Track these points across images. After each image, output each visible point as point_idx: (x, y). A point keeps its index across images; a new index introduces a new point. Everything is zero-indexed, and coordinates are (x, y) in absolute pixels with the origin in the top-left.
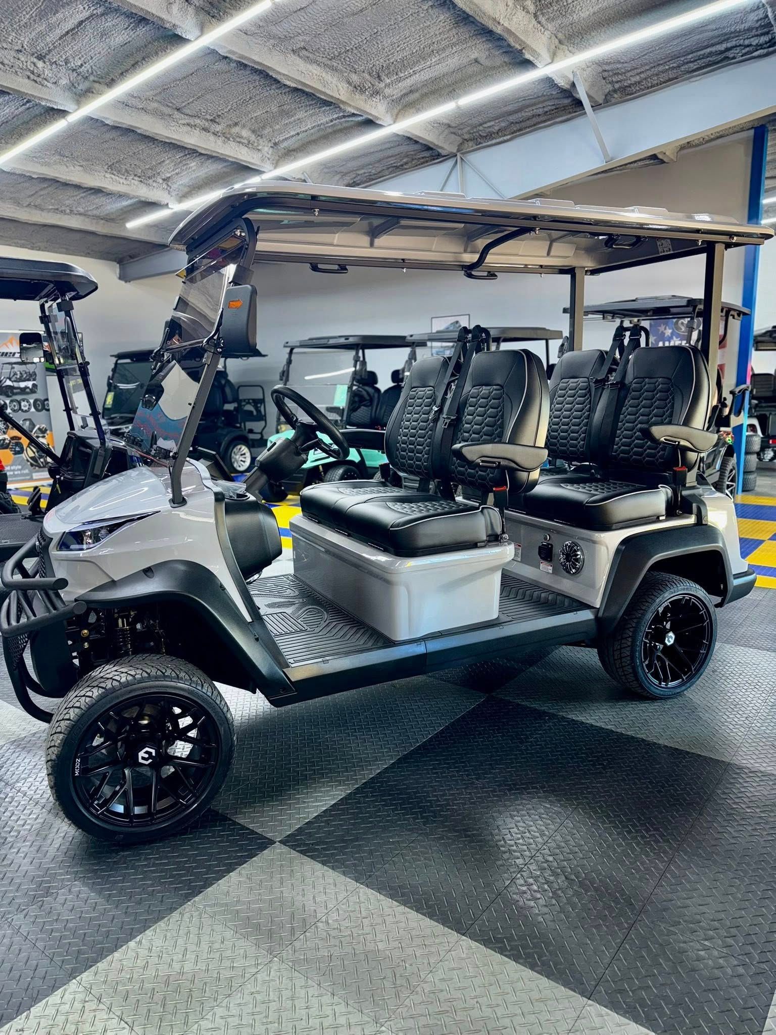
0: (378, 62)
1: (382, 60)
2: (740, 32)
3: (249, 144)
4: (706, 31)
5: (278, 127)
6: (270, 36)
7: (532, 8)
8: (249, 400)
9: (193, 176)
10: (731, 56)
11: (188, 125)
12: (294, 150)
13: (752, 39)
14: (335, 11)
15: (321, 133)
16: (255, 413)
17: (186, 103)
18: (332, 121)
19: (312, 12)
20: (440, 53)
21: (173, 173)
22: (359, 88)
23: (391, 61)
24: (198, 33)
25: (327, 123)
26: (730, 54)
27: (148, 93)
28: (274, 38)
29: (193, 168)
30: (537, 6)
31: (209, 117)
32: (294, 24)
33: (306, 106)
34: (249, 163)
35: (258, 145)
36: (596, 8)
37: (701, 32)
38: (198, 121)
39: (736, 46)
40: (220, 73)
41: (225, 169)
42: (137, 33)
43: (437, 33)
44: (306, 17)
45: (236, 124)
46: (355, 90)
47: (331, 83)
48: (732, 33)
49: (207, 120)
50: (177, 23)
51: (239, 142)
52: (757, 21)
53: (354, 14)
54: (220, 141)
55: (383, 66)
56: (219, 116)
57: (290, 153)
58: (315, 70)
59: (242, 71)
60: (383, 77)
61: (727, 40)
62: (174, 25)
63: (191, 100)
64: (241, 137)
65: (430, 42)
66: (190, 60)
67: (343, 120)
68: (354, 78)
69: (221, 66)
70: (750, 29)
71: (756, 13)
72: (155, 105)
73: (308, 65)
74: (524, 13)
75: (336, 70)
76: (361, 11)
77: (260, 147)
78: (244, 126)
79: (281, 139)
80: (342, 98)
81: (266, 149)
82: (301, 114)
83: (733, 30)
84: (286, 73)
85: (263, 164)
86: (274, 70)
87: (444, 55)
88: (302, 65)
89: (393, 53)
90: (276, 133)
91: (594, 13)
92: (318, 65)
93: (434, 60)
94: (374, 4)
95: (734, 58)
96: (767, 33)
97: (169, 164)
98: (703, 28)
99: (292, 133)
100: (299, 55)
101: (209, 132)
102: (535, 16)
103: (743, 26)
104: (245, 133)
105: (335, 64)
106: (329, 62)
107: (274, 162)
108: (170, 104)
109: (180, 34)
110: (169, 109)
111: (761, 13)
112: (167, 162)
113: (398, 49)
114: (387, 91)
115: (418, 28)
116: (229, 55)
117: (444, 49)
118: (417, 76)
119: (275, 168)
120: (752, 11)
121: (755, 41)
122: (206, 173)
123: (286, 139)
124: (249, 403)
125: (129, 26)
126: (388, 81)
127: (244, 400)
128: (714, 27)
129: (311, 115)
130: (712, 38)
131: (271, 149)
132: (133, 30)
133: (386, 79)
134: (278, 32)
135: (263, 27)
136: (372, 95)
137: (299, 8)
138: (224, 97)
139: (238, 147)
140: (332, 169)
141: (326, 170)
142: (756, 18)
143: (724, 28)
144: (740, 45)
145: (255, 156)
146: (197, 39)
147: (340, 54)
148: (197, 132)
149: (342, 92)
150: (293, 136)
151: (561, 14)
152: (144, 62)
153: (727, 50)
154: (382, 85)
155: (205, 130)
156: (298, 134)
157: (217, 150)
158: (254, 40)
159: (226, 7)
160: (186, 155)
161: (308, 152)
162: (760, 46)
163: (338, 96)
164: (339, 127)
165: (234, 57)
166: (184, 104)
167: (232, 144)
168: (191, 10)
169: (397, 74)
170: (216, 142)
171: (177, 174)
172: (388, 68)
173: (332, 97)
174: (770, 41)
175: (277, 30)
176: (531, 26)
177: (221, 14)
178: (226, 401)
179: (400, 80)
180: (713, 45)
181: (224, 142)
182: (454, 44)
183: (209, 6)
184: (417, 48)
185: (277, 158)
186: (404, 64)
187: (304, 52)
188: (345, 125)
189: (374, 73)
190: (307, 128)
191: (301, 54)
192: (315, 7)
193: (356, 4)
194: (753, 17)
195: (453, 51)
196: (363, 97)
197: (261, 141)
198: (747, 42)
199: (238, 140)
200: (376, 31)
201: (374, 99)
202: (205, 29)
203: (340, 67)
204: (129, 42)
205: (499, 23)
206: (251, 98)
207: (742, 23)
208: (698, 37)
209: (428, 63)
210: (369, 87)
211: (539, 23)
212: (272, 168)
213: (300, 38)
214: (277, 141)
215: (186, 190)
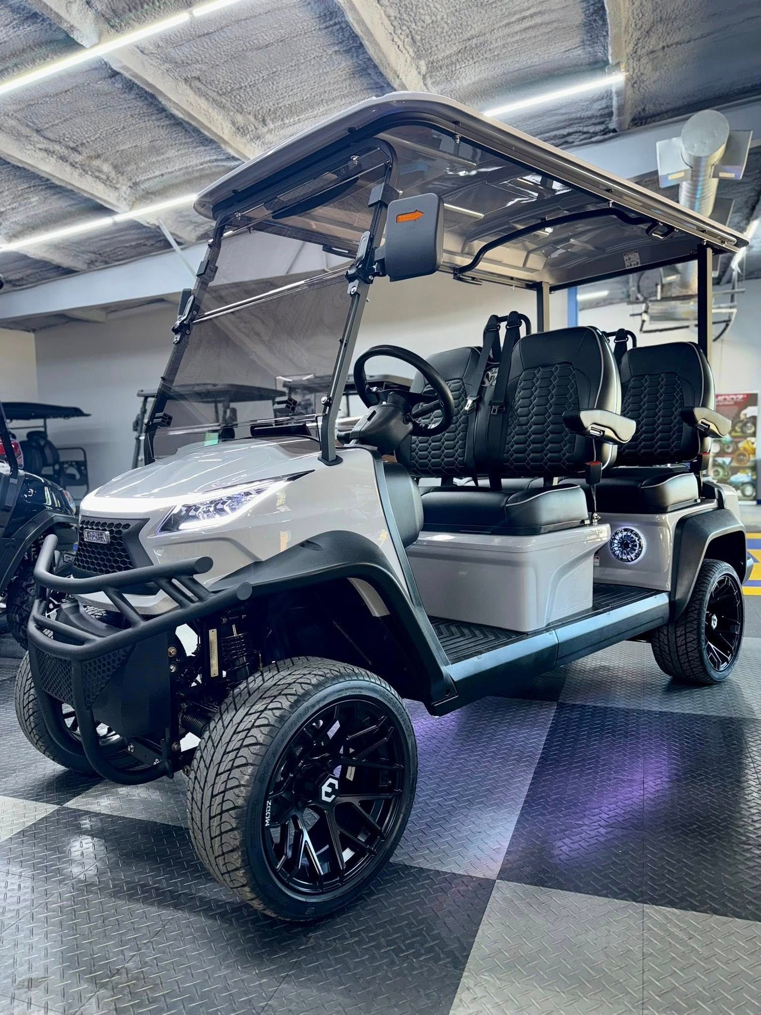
0: (267, 104)
1: (271, 104)
2: (584, 118)
3: (107, 182)
4: (557, 114)
5: (143, 164)
6: (167, 59)
7: (424, 69)
8: (72, 462)
9: (32, 213)
10: (571, 140)
11: (46, 150)
12: (153, 193)
13: (590, 127)
14: (242, 42)
15: (187, 177)
16: (78, 476)
17: (50, 124)
18: (202, 164)
19: (217, 39)
20: (329, 103)
21: (8, 207)
22: (241, 130)
23: (280, 105)
24: (95, 40)
25: (196, 166)
26: (570, 139)
27: (9, 107)
28: (171, 62)
29: (34, 204)
30: (428, 68)
31: (72, 145)
32: (195, 50)
33: (180, 144)
34: (104, 201)
35: (118, 182)
36: (477, 78)
37: (553, 115)
38: (57, 147)
39: (577, 132)
40: (99, 94)
41: (69, 209)
42: (19, 33)
43: (332, 81)
44: (209, 43)
45: (98, 156)
46: (237, 131)
47: (217, 120)
48: (577, 119)
49: (67, 147)
50: (76, 25)
51: (97, 177)
52: (600, 110)
53: (259, 48)
54: (76, 173)
55: (270, 110)
56: (82, 144)
57: (148, 196)
58: (203, 103)
59: (126, 95)
60: (268, 121)
61: (570, 125)
62: (72, 26)
63: (56, 122)
64: (100, 171)
65: (322, 90)
66: (71, 75)
67: (215, 164)
68: (240, 118)
69: (105, 86)
70: (590, 118)
71: (599, 103)
72: (12, 122)
73: (197, 98)
74: (416, 72)
75: (224, 107)
76: (267, 46)
77: (118, 186)
78: (106, 160)
79: (143, 178)
80: (226, 138)
81: (124, 188)
82: (172, 153)
83: (578, 116)
84: (177, 101)
85: (118, 204)
86: (165, 96)
87: (332, 106)
88: (192, 96)
89: (285, 97)
90: (140, 171)
91: (474, 83)
92: (207, 99)
93: (321, 110)
94: (281, 41)
95: (573, 142)
96: (603, 123)
97: (7, 196)
98: (556, 112)
99: (157, 173)
100: (190, 85)
101: (67, 161)
102: (424, 77)
103: (587, 113)
104: (106, 168)
105: (224, 101)
106: (218, 98)
107: (131, 203)
108: (31, 124)
109: (75, 38)
110: (28, 130)
111: (603, 103)
112: (6, 193)
113: (290, 93)
114: (269, 138)
115: (317, 73)
116: (121, 71)
117: (333, 100)
118: (301, 124)
119: (131, 209)
120: (598, 100)
121: (592, 129)
122: (46, 211)
123: (148, 179)
124: (71, 465)
125: (11, 22)
126: (272, 126)
127: (67, 462)
128: (563, 111)
129: (182, 156)
130: (560, 122)
131: (129, 189)
132: (14, 28)
133: (271, 123)
134: (177, 56)
135: (161, 47)
136: (252, 140)
137: (206, 32)
138: (95, 123)
139: (95, 182)
140: (187, 219)
141: (181, 219)
142: (599, 107)
143: (571, 114)
144: (580, 132)
145: (111, 195)
146: (92, 47)
147: (232, 90)
148: (53, 160)
149: (226, 131)
150: (156, 177)
151: (447, 79)
152: (15, 69)
153: (569, 134)
154: (265, 129)
155: (63, 159)
156: (162, 175)
157: (72, 182)
158: (149, 60)
159: (130, 18)
160: (30, 187)
161: (167, 197)
162: (595, 134)
163: (221, 135)
164: (208, 172)
165: (127, 75)
166: (47, 126)
167: (89, 178)
168: (91, 14)
169: (282, 120)
170: (72, 174)
171: (13, 209)
172: (275, 113)
173: (216, 134)
174: (603, 130)
175: (177, 54)
176: (419, 86)
177: (123, 24)
178: (45, 464)
179: (283, 127)
180: (558, 129)
181: (81, 175)
182: (344, 96)
183: (112, 14)
184: (308, 95)
185: (134, 199)
186: (292, 110)
187: (197, 83)
188: (214, 170)
189: (260, 116)
190: (173, 169)
191: (193, 85)
192: (222, 34)
193: (265, 37)
194: (597, 106)
195: (342, 103)
196: (244, 140)
197: (121, 179)
198: (585, 129)
199: (97, 174)
200: (275, 70)
201: (253, 144)
202: (102, 38)
203: (228, 104)
204: (5, 42)
205: (398, 76)
206: (124, 128)
207: (587, 110)
208: (548, 120)
209: (315, 113)
210: (252, 131)
211: (425, 85)
212: (127, 209)
213: (198, 66)
214: (138, 180)
215: (18, 228)
